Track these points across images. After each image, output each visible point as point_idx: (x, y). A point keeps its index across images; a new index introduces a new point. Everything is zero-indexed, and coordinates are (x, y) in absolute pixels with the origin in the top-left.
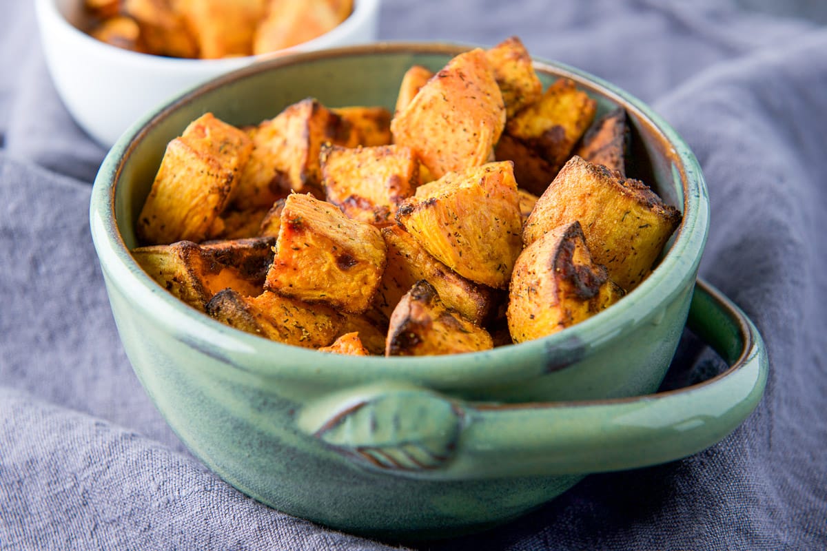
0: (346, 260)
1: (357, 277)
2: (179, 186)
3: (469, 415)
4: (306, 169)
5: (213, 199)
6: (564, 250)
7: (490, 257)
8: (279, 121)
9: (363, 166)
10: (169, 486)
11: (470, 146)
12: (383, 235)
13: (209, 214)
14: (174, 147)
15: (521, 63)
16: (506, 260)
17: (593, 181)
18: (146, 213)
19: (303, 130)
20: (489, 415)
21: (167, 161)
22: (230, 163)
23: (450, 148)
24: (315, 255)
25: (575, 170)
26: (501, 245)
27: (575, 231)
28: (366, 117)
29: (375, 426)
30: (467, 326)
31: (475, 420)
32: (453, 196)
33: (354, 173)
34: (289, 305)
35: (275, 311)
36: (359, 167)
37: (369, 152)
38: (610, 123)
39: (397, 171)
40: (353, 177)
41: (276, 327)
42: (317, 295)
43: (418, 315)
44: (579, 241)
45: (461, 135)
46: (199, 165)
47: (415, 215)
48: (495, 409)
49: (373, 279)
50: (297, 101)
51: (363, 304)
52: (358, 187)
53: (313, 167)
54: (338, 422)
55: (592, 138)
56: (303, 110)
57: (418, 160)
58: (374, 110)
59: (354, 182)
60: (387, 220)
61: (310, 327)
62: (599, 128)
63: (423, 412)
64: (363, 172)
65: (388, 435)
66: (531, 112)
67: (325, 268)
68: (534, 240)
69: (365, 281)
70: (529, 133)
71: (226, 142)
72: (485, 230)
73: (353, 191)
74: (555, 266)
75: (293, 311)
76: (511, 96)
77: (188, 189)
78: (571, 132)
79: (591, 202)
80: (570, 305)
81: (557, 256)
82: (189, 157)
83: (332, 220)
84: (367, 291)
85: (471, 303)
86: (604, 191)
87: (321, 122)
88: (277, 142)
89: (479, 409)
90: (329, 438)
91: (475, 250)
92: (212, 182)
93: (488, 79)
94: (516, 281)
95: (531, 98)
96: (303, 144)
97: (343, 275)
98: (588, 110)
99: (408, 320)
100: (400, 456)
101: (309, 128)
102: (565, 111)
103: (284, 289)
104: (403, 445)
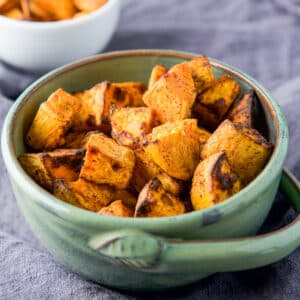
0: (116, 166)
1: (122, 174)
2: (44, 124)
3: (165, 246)
4: (103, 115)
5: (60, 131)
6: (217, 166)
7: (184, 166)
8: (92, 91)
9: (129, 116)
11: (178, 110)
12: (135, 154)
13: (58, 137)
14: (43, 106)
15: (206, 68)
16: (191, 168)
17: (234, 132)
18: (29, 135)
19: (102, 96)
20: (175, 246)
21: (40, 113)
22: (68, 115)
23: (169, 110)
24: (103, 163)
26: (189, 160)
27: (223, 157)
28: (135, 87)
29: (123, 249)
31: (169, 248)
32: (167, 138)
33: (125, 120)
34: (90, 185)
35: (83, 189)
36: (127, 117)
37: (132, 110)
38: (247, 97)
39: (144, 120)
40: (124, 122)
41: (83, 196)
42: (103, 181)
44: (225, 161)
45: (174, 104)
46: (54, 116)
47: (149, 147)
48: (178, 242)
49: (129, 175)
50: (100, 82)
51: (124, 186)
52: (126, 126)
53: (106, 114)
54: (106, 245)
55: (238, 103)
56: (103, 86)
57: (154, 114)
58: (138, 84)
59: (124, 124)
61: (99, 196)
62: (242, 98)
63: (144, 244)
64: (130, 119)
65: (128, 253)
66: (209, 91)
67: (106, 170)
68: (205, 158)
69: (125, 176)
70: (209, 101)
71: (68, 104)
72: (182, 153)
73: (124, 129)
74: (212, 174)
75: (92, 189)
76: (200, 84)
77: (49, 125)
78: (228, 101)
79: (233, 142)
80: (219, 192)
81: (214, 169)
82: (50, 112)
84: (126, 180)
85: (174, 187)
86: (239, 136)
87: (111, 92)
88: (90, 101)
89: (171, 242)
90: (102, 252)
91: (176, 162)
92: (61, 124)
94: (195, 177)
95: (209, 85)
96: (102, 103)
97: (115, 173)
98: (237, 90)
100: (134, 262)
101: (105, 95)
102: (225, 91)
103: (88, 178)
104: (135, 258)
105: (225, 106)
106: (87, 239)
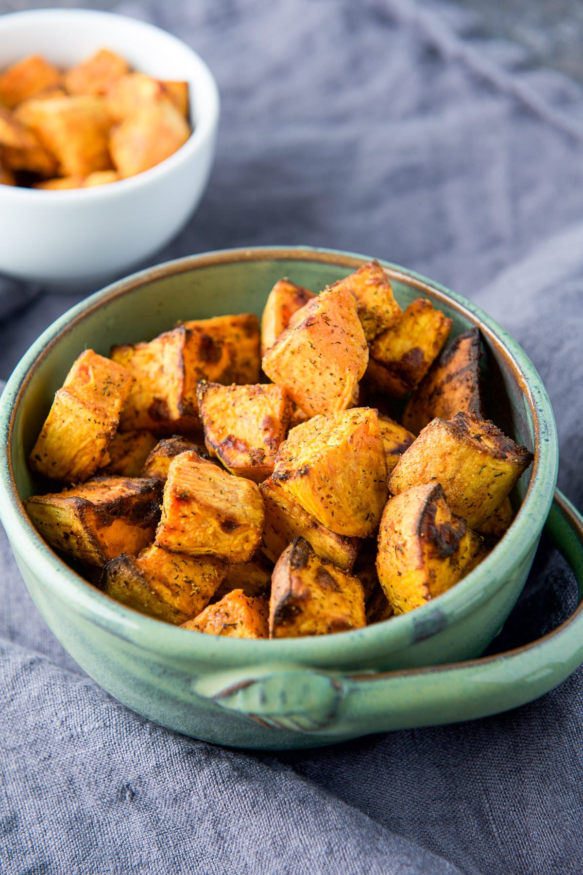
0: (229, 524)
1: (240, 537)
2: (67, 430)
3: (346, 687)
4: (183, 399)
5: (101, 443)
6: (427, 513)
7: (359, 509)
8: (155, 345)
9: (237, 404)
10: (71, 722)
11: (338, 388)
12: (261, 490)
13: (97, 455)
14: (61, 397)
15: (381, 290)
16: (374, 509)
17: (452, 442)
18: (36, 451)
19: (177, 358)
20: (364, 685)
21: (55, 409)
22: (113, 407)
23: (318, 388)
24: (201, 521)
25: (436, 432)
26: (369, 495)
27: (437, 494)
28: (234, 325)
29: (264, 699)
30: (340, 577)
31: (352, 691)
32: (324, 459)
33: (229, 412)
34: (178, 559)
35: (166, 569)
36: (234, 405)
37: (243, 390)
38: (465, 344)
39: (270, 412)
40: (229, 416)
41: (168, 586)
42: (203, 551)
43: (298, 589)
44: (441, 501)
45: (327, 377)
46: (87, 414)
47: (290, 482)
48: (369, 678)
49: (254, 538)
50: (171, 329)
51: (245, 557)
52: (233, 428)
53: (189, 395)
54: (231, 693)
55: (449, 358)
56: (177, 337)
57: (290, 401)
58: (242, 317)
59: (230, 422)
60: (262, 463)
61: (198, 579)
62: (455, 348)
63: (306, 689)
64: (238, 410)
65: (275, 706)
66: (392, 334)
67: (210, 531)
68: (399, 492)
69: (247, 540)
70: (389, 356)
71: (109, 382)
72: (354, 485)
73: (230, 432)
74: (419, 531)
75: (182, 565)
76: (371, 324)
77: (76, 433)
78: (429, 353)
79: (451, 460)
80: (433, 564)
81: (421, 522)
82: (76, 407)
83: (215, 486)
84: (248, 547)
85: (343, 554)
87: (194, 347)
88: (154, 367)
89: (356, 679)
90: (222, 703)
91: (345, 506)
92: (99, 429)
93: (351, 318)
94: (383, 533)
95: (390, 324)
96: (179, 374)
97: (227, 536)
98: (444, 330)
99: (290, 596)
100: (287, 722)
101: (183, 357)
102: (423, 331)
103: (173, 547)
104: (289, 715)
105: (425, 363)
106: (189, 680)
